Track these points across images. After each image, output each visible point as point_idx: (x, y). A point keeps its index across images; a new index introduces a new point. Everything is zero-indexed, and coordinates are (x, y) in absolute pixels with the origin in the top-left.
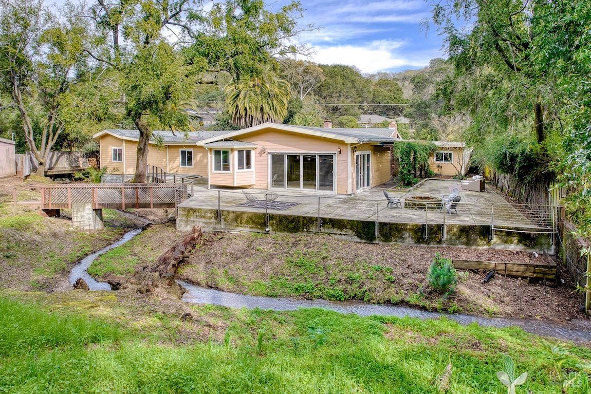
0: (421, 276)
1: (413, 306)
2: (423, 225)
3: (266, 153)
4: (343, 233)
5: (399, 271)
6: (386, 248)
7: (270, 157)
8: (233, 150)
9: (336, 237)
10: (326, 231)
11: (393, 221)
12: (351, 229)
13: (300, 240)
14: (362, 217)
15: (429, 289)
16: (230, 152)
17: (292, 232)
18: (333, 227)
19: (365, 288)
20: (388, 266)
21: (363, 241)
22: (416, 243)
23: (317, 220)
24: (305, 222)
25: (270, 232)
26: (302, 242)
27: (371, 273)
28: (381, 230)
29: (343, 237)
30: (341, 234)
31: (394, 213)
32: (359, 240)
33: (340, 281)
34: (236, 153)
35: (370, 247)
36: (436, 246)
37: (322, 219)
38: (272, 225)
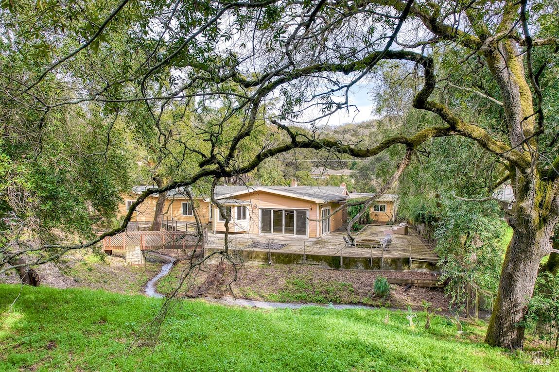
0: (369, 288)
1: (366, 305)
2: (370, 258)
3: (258, 208)
4: (320, 264)
5: (356, 285)
6: (347, 273)
7: (260, 211)
8: (234, 206)
9: (315, 266)
10: (309, 262)
11: (351, 256)
12: (325, 261)
13: (293, 269)
14: (332, 253)
15: (374, 295)
16: (232, 208)
17: (286, 264)
18: (313, 260)
19: (337, 296)
20: (349, 283)
21: (333, 268)
22: (365, 269)
23: (303, 256)
24: (295, 257)
25: (272, 264)
26: (294, 270)
27: (339, 287)
28: (344, 262)
29: (320, 266)
30: (318, 265)
31: (350, 250)
32: (330, 268)
33: (321, 292)
34: (236, 209)
35: (338, 272)
36: (377, 271)
37: (306, 255)
38: (273, 260)
